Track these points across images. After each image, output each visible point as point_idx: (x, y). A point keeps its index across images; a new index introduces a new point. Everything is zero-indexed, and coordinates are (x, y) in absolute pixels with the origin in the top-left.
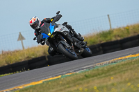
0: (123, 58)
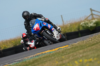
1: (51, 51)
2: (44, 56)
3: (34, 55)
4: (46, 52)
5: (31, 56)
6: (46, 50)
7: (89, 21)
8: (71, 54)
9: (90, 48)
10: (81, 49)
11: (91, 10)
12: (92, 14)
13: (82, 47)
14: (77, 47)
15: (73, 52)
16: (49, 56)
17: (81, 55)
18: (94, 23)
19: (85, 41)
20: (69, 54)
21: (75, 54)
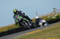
2: (26, 36)
3: (20, 36)
5: (18, 36)
7: (53, 15)
8: (42, 35)
9: (53, 31)
10: (48, 32)
11: (54, 9)
12: (54, 11)
13: (48, 31)
14: (46, 31)
15: (43, 34)
16: (29, 36)
17: (48, 36)
18: (56, 17)
19: (50, 27)
20: (41, 35)
21: (44, 35)
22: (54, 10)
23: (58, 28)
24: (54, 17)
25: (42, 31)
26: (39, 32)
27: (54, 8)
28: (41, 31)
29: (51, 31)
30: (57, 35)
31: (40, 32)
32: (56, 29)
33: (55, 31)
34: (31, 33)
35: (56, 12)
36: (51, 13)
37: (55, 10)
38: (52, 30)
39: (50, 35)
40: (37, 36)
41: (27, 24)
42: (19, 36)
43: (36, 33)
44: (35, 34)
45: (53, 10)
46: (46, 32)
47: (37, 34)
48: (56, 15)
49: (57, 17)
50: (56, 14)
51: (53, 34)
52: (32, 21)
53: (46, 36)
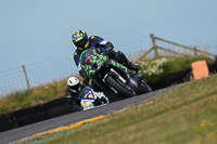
0: (50, 132)
1: (66, 128)
2: (51, 139)
3: (31, 138)
4: (56, 130)
5: (23, 140)
6: (57, 127)
7: (150, 61)
8: (109, 135)
9: (151, 121)
10: (131, 124)
11: (153, 38)
12: (155, 48)
13: (133, 119)
14: (124, 119)
15: (113, 130)
16: (63, 138)
17: (131, 137)
18: (160, 68)
19: (140, 106)
20: (106, 133)
21: (119, 135)
22: (153, 41)
23: (166, 110)
24: (153, 70)
25: (112, 122)
26: (98, 126)
27: (152, 35)
28: (106, 120)
29: (143, 120)
30: (164, 136)
31: (104, 124)
32: (159, 113)
33: (156, 118)
34: (72, 126)
35: (159, 50)
36: (142, 54)
37: (158, 43)
38: (148, 118)
39: (139, 135)
40: (90, 138)
41: (124, 81)
42: (27, 139)
43: (88, 127)
44: (85, 130)
45: (150, 41)
46: (126, 125)
47: (92, 130)
48: (160, 62)
49: (165, 67)
50: (160, 57)
51: (148, 132)
52: (137, 70)
53: (125, 138)
